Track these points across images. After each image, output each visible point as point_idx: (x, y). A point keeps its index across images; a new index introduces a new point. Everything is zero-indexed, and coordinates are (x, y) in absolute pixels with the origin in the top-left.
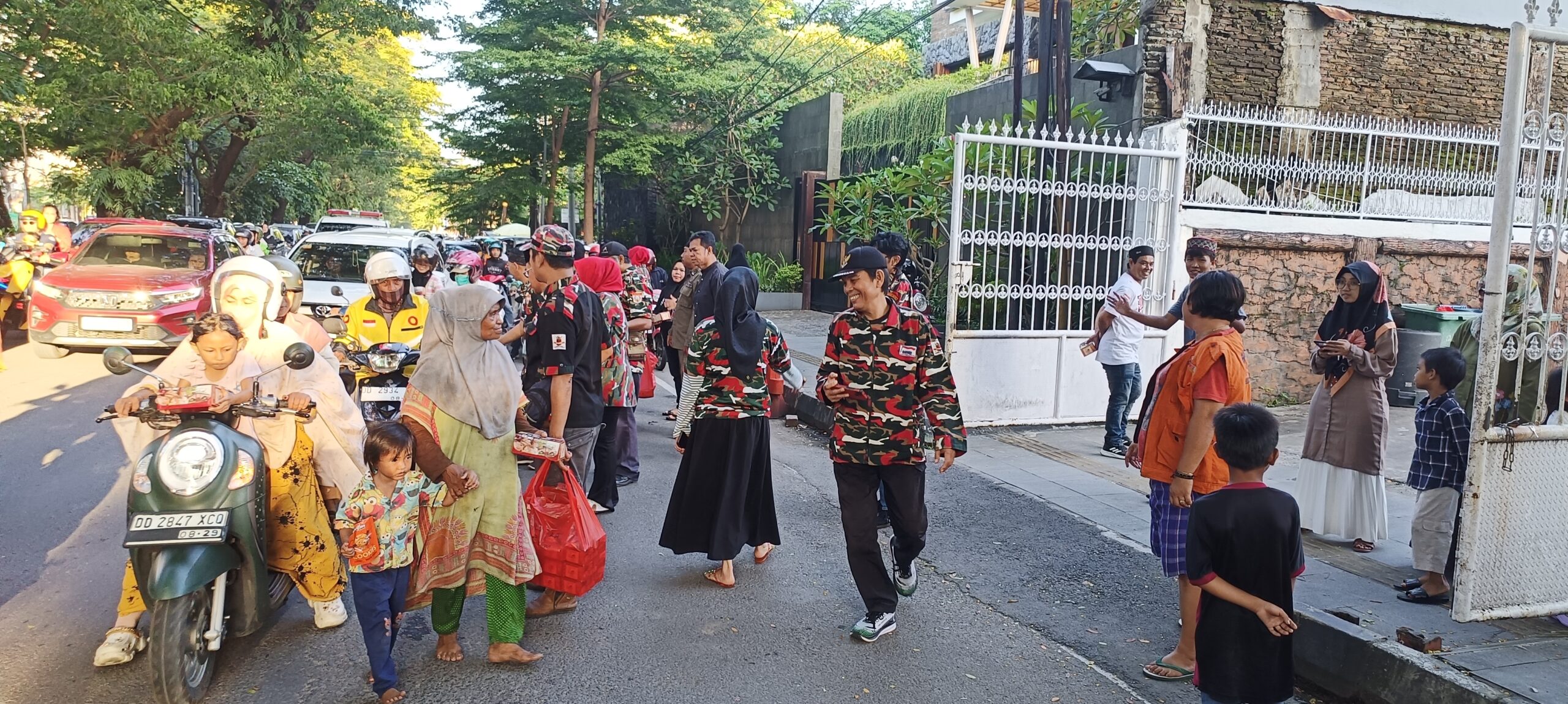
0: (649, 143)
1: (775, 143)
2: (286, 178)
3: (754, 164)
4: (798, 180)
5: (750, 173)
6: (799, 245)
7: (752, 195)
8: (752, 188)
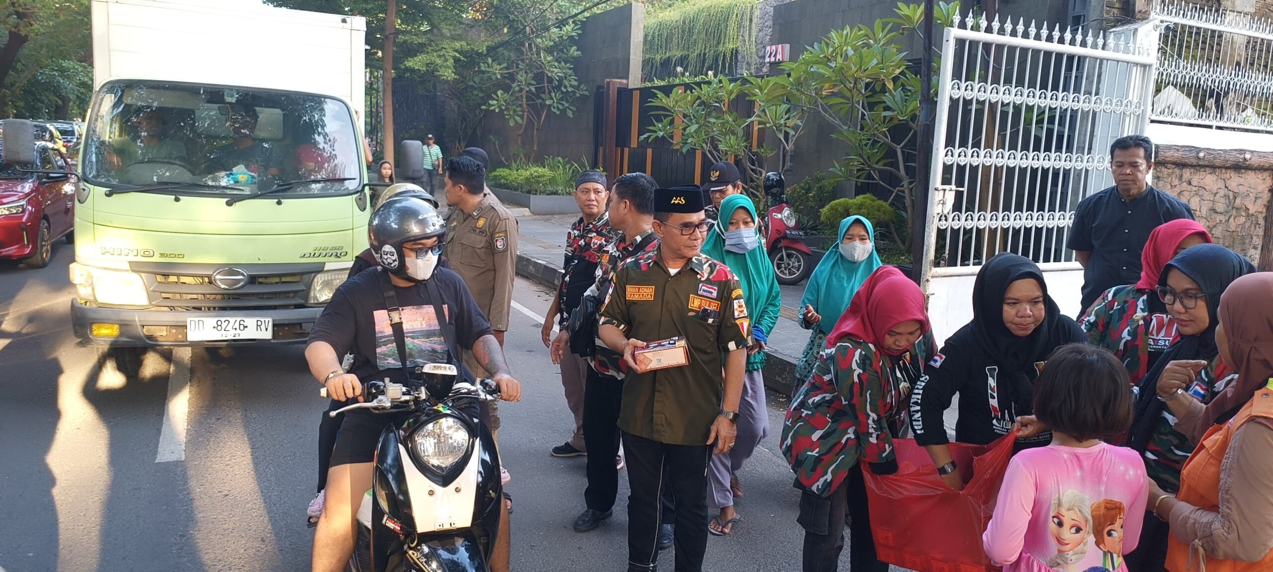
0: (451, 49)
1: (574, 51)
2: (68, 77)
3: (556, 71)
4: (599, 87)
5: (550, 80)
6: (601, 150)
7: (552, 101)
8: (553, 94)
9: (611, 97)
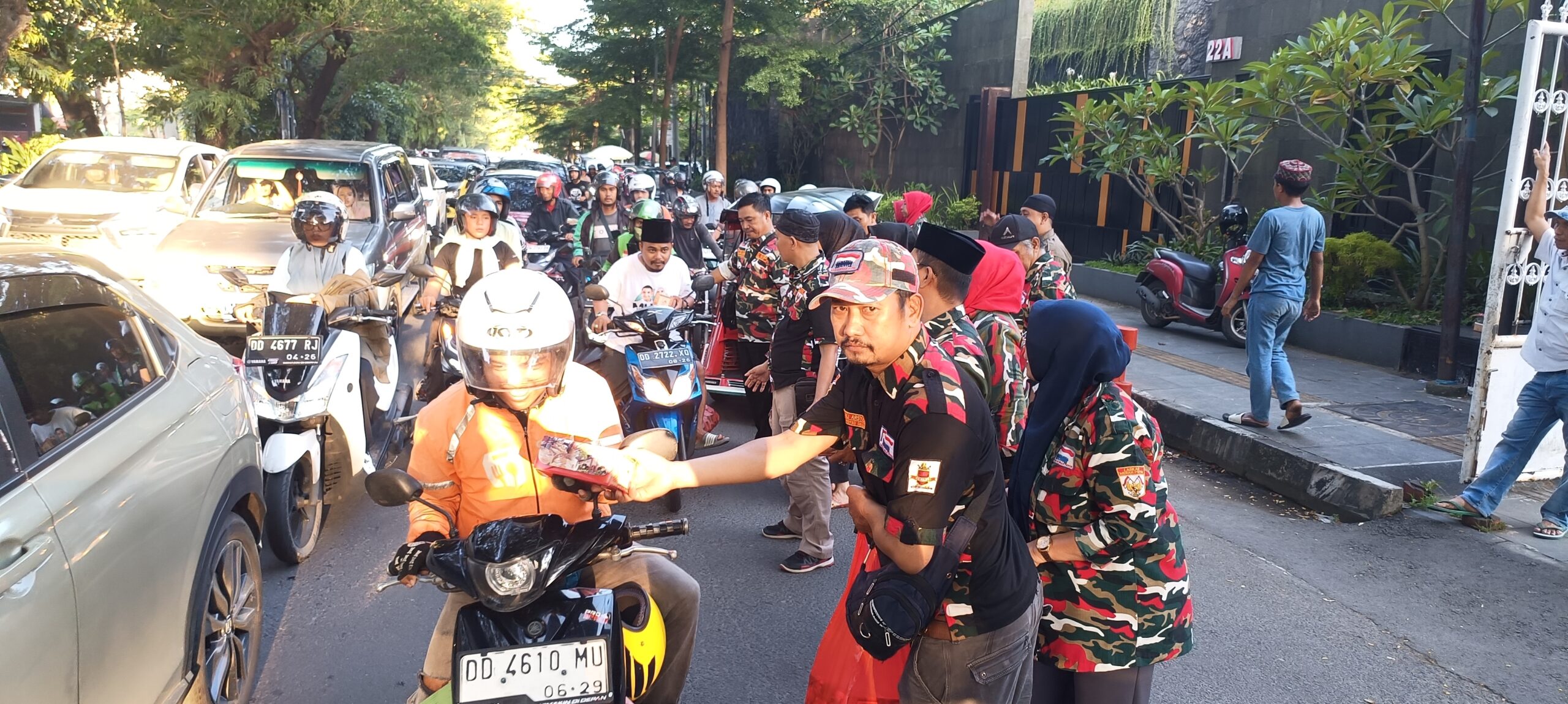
0: (798, 61)
1: (942, 55)
2: (380, 100)
3: (920, 81)
4: (973, 98)
5: (911, 90)
6: (974, 173)
7: (915, 117)
8: (916, 108)
9: (989, 109)
